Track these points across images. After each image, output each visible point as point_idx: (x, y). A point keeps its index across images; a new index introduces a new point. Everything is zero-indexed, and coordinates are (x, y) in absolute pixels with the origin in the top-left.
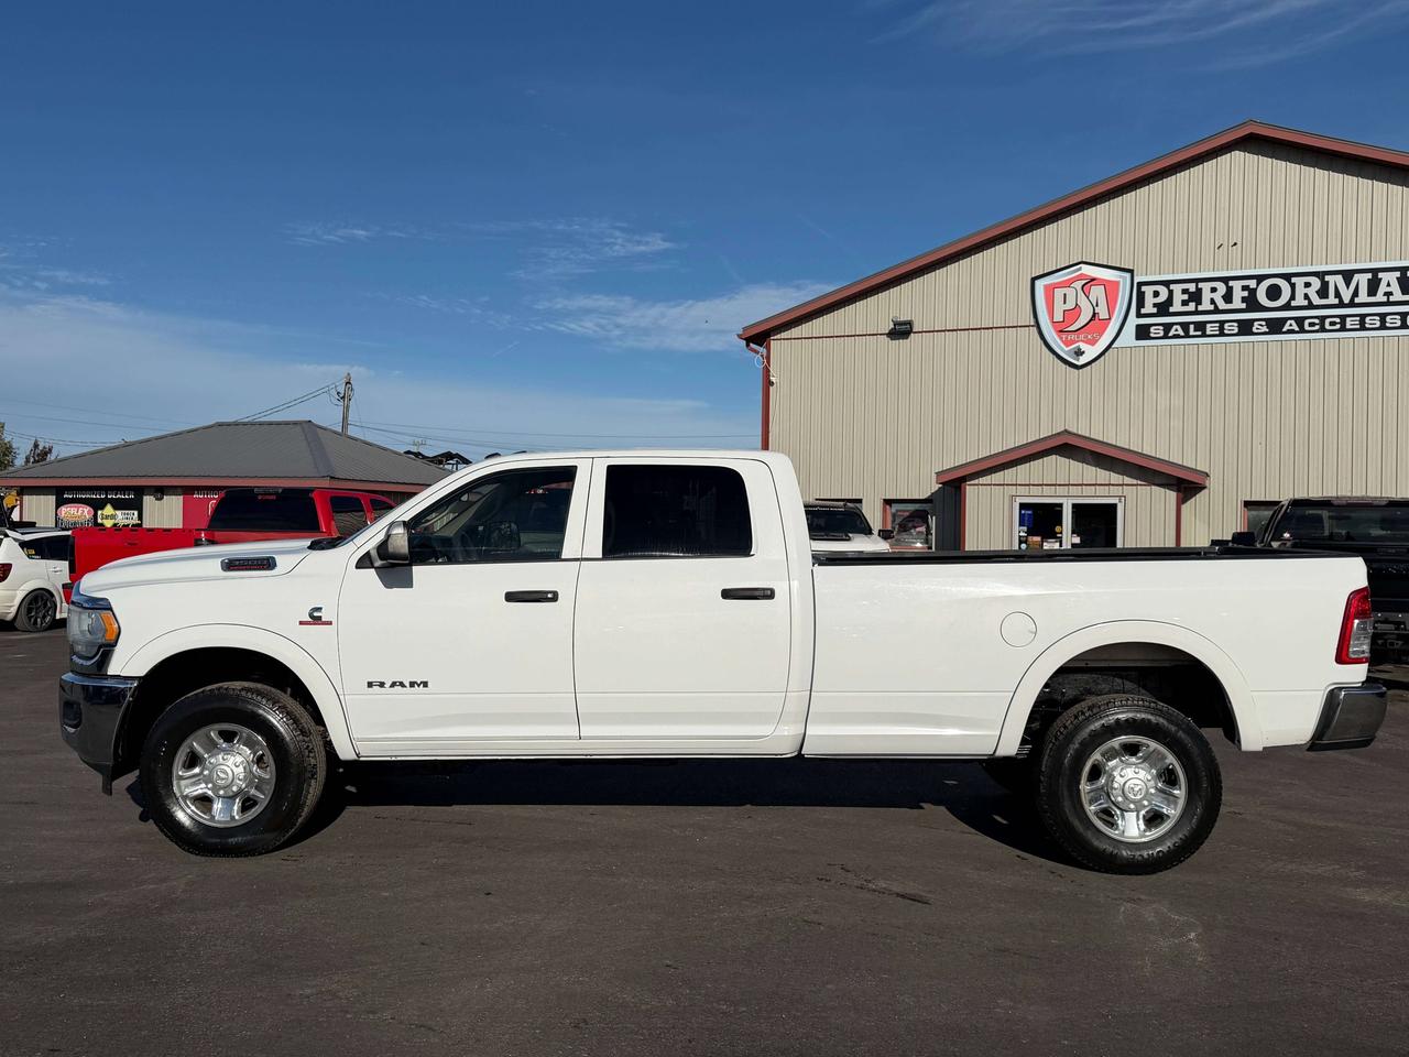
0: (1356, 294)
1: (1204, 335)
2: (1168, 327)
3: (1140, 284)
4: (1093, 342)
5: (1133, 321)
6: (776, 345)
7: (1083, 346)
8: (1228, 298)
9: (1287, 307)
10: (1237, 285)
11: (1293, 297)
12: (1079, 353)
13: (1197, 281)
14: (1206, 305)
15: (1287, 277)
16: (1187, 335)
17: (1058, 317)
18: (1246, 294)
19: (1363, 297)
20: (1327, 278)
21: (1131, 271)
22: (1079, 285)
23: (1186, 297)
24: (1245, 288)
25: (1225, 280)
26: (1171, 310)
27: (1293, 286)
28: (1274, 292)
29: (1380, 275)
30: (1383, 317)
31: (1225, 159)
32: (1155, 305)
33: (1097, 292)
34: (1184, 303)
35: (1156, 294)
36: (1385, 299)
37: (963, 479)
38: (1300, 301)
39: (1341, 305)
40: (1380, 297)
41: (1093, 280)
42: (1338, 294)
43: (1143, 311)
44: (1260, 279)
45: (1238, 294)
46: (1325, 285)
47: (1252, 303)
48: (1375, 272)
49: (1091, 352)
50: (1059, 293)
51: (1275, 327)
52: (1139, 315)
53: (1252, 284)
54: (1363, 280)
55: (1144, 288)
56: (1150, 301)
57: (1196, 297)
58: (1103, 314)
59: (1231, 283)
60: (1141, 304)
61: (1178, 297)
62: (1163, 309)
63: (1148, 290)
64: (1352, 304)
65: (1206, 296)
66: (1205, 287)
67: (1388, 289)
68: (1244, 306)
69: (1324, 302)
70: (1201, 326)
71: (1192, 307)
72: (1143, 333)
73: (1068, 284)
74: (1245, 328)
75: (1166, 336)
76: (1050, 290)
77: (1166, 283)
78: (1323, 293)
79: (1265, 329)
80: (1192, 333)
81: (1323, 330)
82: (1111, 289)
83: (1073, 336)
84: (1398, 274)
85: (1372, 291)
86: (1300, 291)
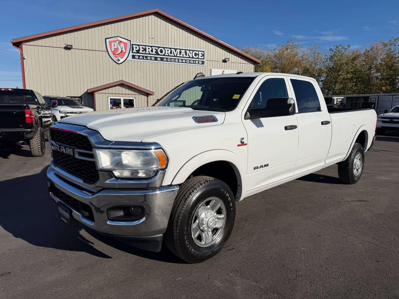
0: (177, 54)
1: (147, 59)
2: (139, 56)
3: (132, 45)
4: (122, 58)
5: (131, 54)
6: (24, 46)
7: (120, 59)
8: (152, 51)
9: (164, 55)
10: (154, 48)
11: (165, 53)
12: (119, 60)
13: (145, 46)
14: (147, 52)
15: (164, 48)
16: (144, 59)
17: (113, 50)
18: (156, 51)
19: (178, 55)
20: (172, 49)
21: (130, 41)
22: (117, 42)
23: (143, 49)
24: (155, 49)
25: (151, 47)
26: (140, 52)
27: (165, 50)
28: (161, 51)
29: (181, 50)
30: (182, 60)
31: (150, 16)
32: (136, 50)
33: (122, 45)
34: (143, 51)
35: (136, 48)
36: (182, 56)
37: (94, 92)
38: (166, 54)
39: (174, 56)
40: (181, 56)
41: (121, 41)
42: (174, 54)
43: (133, 51)
44: (159, 47)
45: (154, 51)
46: (171, 51)
48: (181, 49)
49: (121, 60)
50: (113, 44)
51: (162, 59)
52: (132, 52)
53: (157, 48)
54: (178, 51)
55: (133, 46)
56: (135, 49)
57: (145, 50)
58: (124, 51)
59: (153, 48)
60: (133, 50)
61: (141, 49)
62: (138, 51)
63: (134, 46)
64: (176, 56)
65: (147, 50)
66: (147, 48)
67: (183, 54)
68: (155, 53)
69: (171, 55)
70: (146, 57)
71: (144, 52)
72: (134, 57)
73: (115, 41)
74: (156, 59)
75: (139, 59)
76: (110, 42)
77: (138, 45)
78: (171, 53)
79: (160, 60)
80: (145, 58)
81: (171, 61)
82: (125, 44)
83: (117, 56)
84: (185, 51)
85: (180, 54)
86: (167, 52)
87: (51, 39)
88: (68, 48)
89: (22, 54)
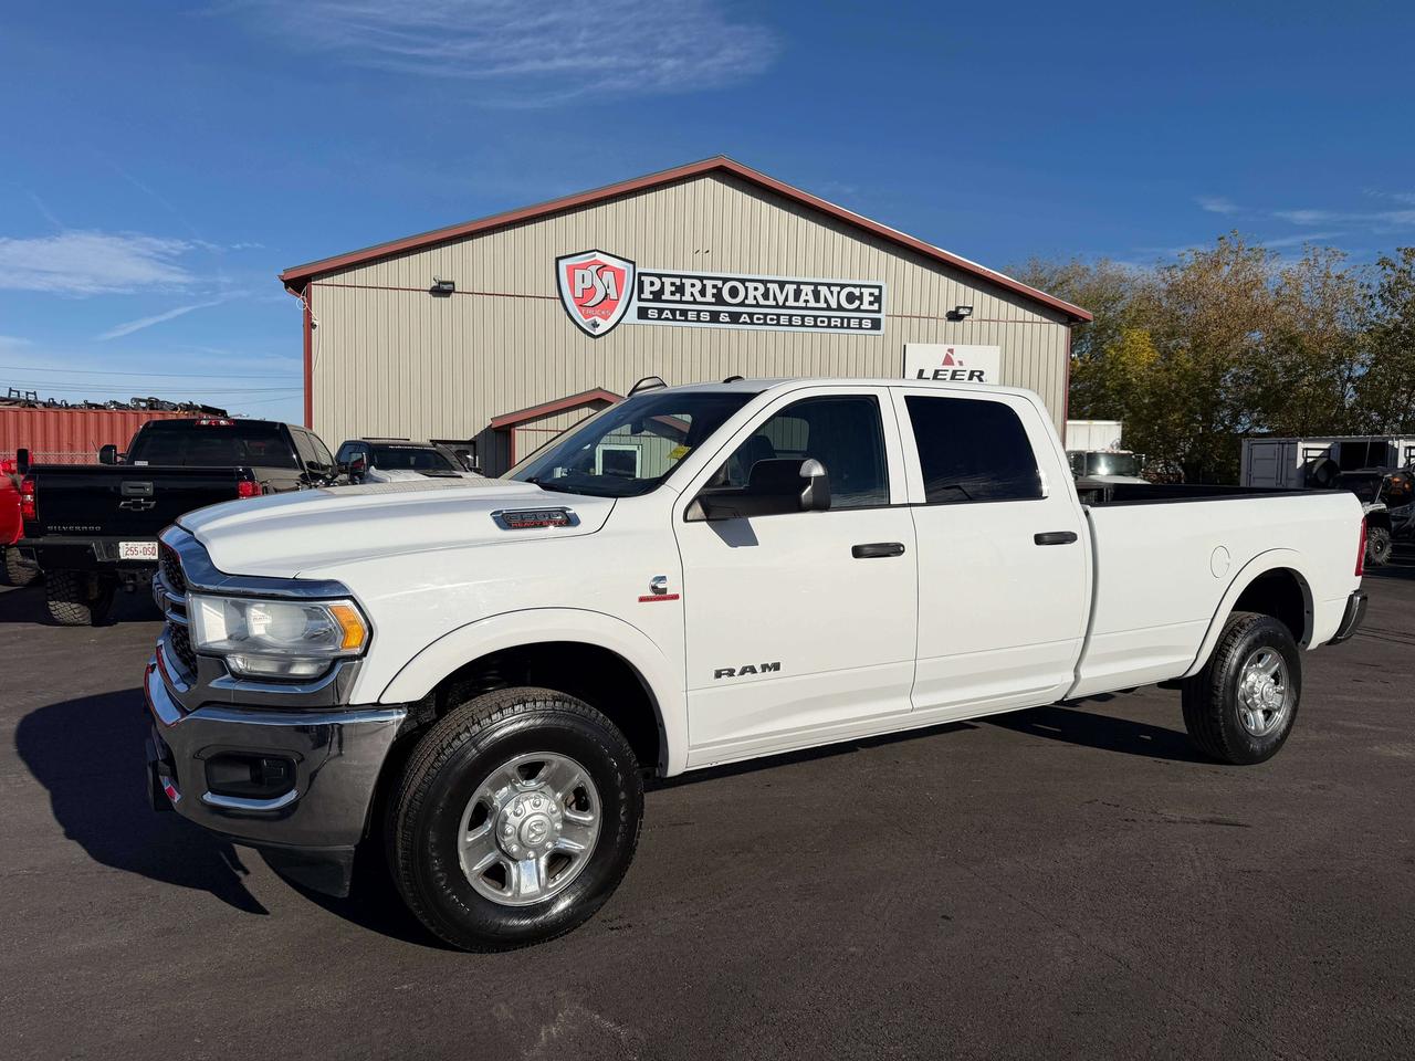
0: (786, 299)
1: (686, 320)
2: (661, 311)
3: (640, 274)
4: (606, 318)
5: (635, 304)
6: (317, 290)
7: (599, 320)
8: (703, 292)
9: (742, 304)
10: (709, 284)
11: (746, 297)
12: (595, 325)
13: (681, 277)
14: (688, 297)
15: (743, 281)
16: (675, 319)
17: (579, 294)
18: (715, 291)
19: (791, 302)
20: (769, 285)
21: (634, 263)
22: (594, 268)
23: (673, 289)
24: (714, 286)
25: (701, 279)
26: (663, 298)
27: (746, 288)
28: (734, 292)
29: (802, 287)
30: (803, 317)
31: (701, 182)
32: (651, 293)
33: (608, 276)
34: (673, 293)
35: (652, 284)
36: (804, 305)
37: (513, 425)
38: (751, 301)
39: (777, 306)
40: (801, 303)
41: (605, 266)
42: (775, 299)
43: (643, 296)
44: (725, 280)
45: (710, 291)
46: (767, 290)
47: (719, 299)
48: (798, 284)
49: (604, 325)
50: (578, 273)
51: (735, 318)
52: (640, 299)
53: (719, 284)
54: (791, 288)
55: (643, 278)
56: (647, 289)
57: (680, 289)
58: (613, 295)
59: (705, 282)
60: (641, 291)
61: (668, 289)
62: (657, 296)
63: (646, 280)
64: (784, 307)
65: (688, 289)
66: (687, 282)
67: (807, 298)
68: (713, 300)
69: (767, 303)
70: (684, 313)
71: (677, 297)
72: (642, 313)
73: (585, 267)
74: (715, 317)
75: (659, 318)
76: (571, 270)
77: (660, 276)
78: (766, 296)
79: (728, 319)
80: (678, 317)
81: (765, 324)
82: (618, 274)
83: (590, 311)
84: (812, 287)
85: (797, 299)
86: (751, 293)
87: (393, 264)
88: (442, 290)
89: (308, 314)
